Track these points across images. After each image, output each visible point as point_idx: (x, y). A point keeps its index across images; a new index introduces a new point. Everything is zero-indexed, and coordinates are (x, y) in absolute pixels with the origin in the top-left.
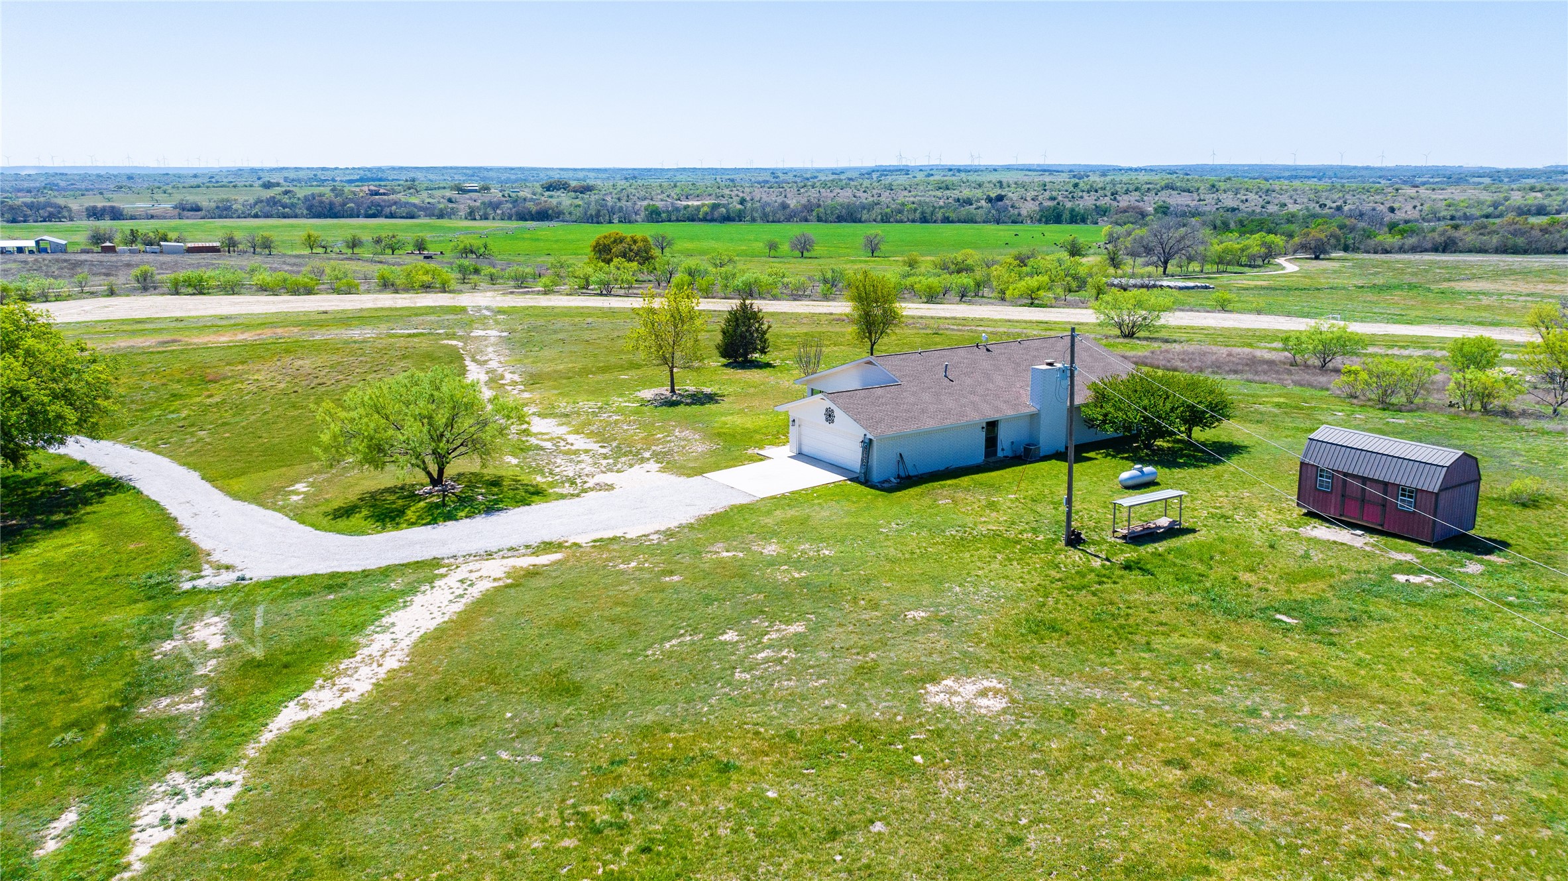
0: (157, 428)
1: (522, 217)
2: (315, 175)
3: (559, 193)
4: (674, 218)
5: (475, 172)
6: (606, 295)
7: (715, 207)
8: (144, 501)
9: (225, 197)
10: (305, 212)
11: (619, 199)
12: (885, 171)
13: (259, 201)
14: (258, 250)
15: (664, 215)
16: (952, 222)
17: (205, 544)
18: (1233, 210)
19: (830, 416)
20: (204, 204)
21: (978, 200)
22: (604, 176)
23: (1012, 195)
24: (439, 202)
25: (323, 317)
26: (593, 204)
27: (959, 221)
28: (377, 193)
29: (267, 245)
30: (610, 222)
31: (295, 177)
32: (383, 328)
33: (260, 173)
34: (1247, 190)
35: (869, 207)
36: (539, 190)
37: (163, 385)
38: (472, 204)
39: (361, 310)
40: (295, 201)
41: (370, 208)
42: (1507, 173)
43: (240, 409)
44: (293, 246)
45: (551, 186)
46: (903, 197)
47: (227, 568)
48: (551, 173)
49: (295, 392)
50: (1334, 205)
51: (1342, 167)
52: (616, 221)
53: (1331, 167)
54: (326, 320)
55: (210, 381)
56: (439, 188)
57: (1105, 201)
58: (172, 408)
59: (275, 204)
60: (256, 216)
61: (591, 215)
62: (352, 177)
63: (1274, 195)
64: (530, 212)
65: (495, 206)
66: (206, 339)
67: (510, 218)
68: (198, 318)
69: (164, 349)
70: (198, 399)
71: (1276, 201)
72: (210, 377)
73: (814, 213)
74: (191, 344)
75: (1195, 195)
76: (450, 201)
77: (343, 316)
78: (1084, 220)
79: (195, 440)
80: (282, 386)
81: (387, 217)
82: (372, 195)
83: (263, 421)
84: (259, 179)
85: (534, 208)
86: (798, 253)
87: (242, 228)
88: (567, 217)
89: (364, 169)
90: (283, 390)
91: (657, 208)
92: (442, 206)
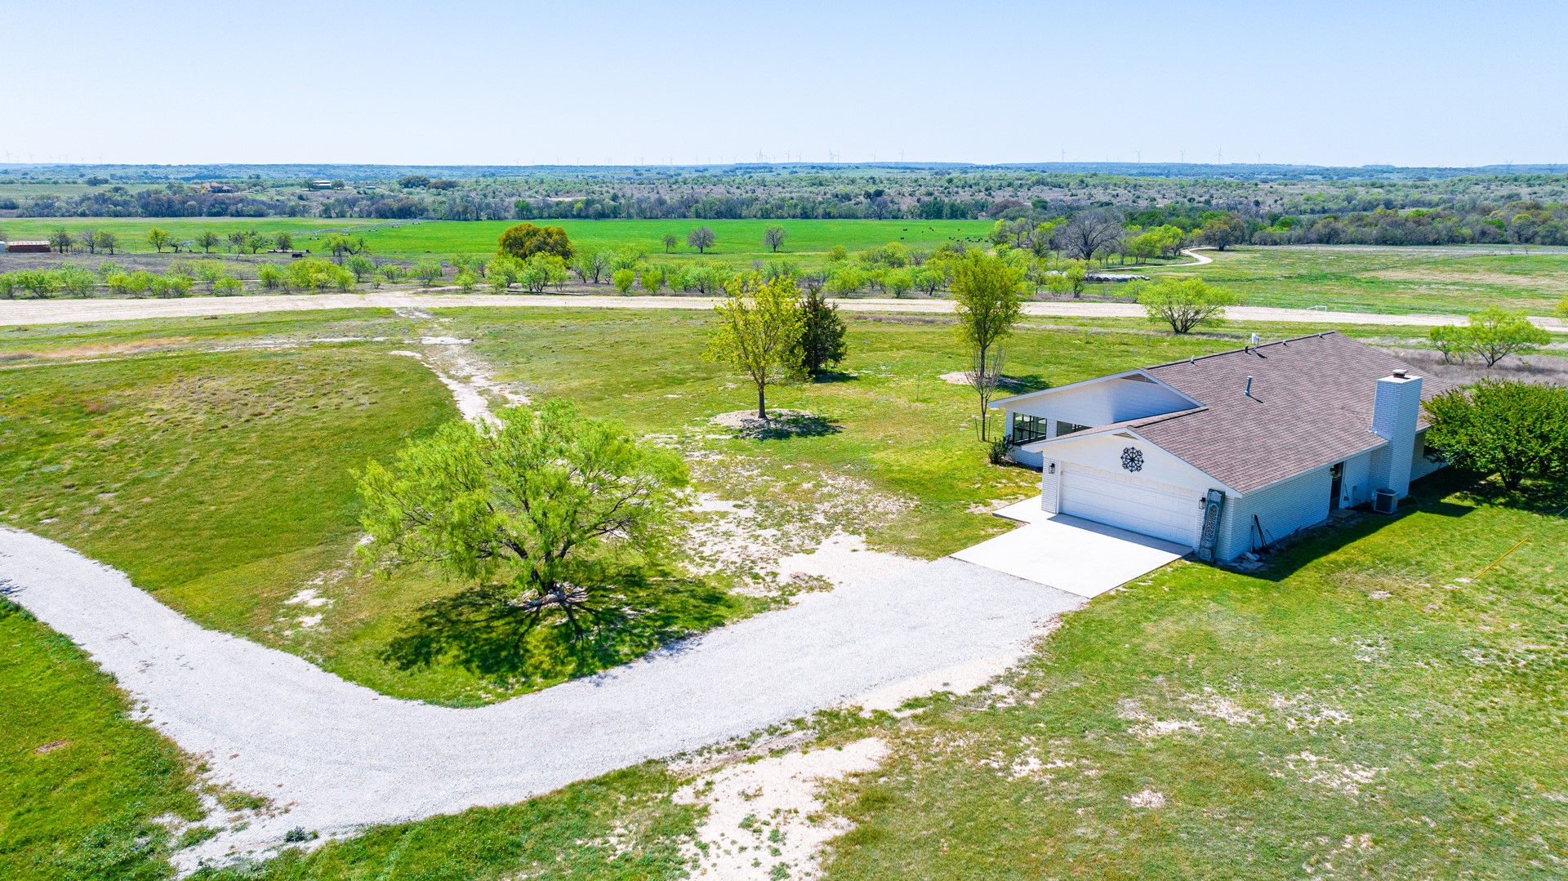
0: (30, 489)
1: (383, 214)
2: (146, 173)
3: (418, 189)
4: (545, 214)
5: (322, 169)
6: (537, 293)
7: (588, 203)
8: (42, 636)
9: (45, 194)
10: (140, 210)
11: (485, 196)
12: (749, 169)
13: (86, 199)
14: (97, 249)
15: (535, 212)
16: (833, 218)
17: (190, 741)
18: (1107, 204)
19: (1132, 460)
20: (21, 201)
21: (857, 196)
22: (460, 173)
23: (890, 191)
24: (289, 200)
25: (214, 323)
26: (458, 200)
27: (840, 217)
28: (220, 190)
29: (108, 243)
30: (478, 219)
31: (123, 175)
32: (302, 336)
33: (82, 170)
34: (1115, 185)
35: (749, 203)
36: (397, 187)
37: (23, 419)
38: (326, 201)
39: (259, 314)
40: (128, 198)
41: (213, 206)
42: (1335, 170)
43: (153, 456)
44: (135, 245)
45: (409, 182)
46: (778, 194)
47: (257, 804)
48: (403, 171)
49: (223, 427)
50: (1203, 199)
51: (1184, 165)
52: (484, 218)
53: (1174, 165)
54: (217, 327)
55: (93, 412)
56: (287, 185)
57: (981, 196)
58: (46, 456)
59: (105, 201)
60: (83, 215)
61: (458, 212)
62: (187, 175)
63: (1142, 190)
64: (391, 209)
65: (352, 203)
66: (66, 354)
67: (369, 215)
68: (48, 327)
69: (10, 368)
70: (83, 441)
71: (1146, 196)
72: (92, 407)
73: (693, 209)
74: (48, 360)
75: (1066, 190)
76: (301, 198)
77: (238, 322)
78: (964, 216)
79: (97, 510)
80: (200, 418)
81: (232, 215)
82: (214, 192)
83: (195, 475)
84: (82, 176)
85: (395, 206)
86: (696, 248)
87: (74, 226)
88: (432, 214)
89: (200, 167)
90: (205, 424)
91: (528, 204)
92: (293, 203)
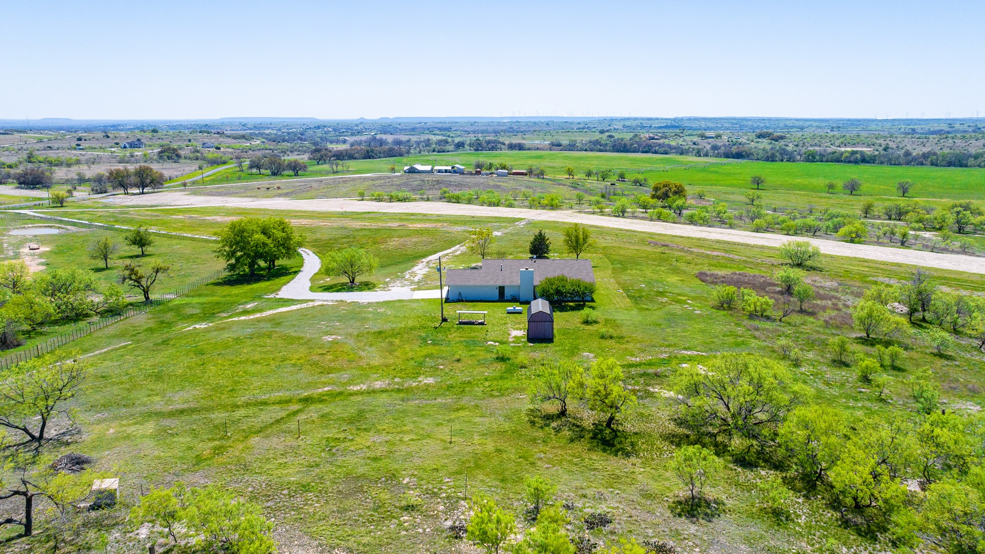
3: (764, 140)
4: (825, 159)
7: (853, 153)
10: (611, 149)
15: (817, 158)
24: (687, 144)
28: (653, 138)
29: (542, 173)
30: (782, 161)
36: (753, 138)
41: (646, 147)
45: (761, 135)
56: (690, 135)
59: (597, 144)
65: (717, 148)
73: (930, 160)
76: (694, 144)
81: (652, 153)
82: (649, 139)
85: (740, 150)
88: (753, 156)
92: (687, 147)
